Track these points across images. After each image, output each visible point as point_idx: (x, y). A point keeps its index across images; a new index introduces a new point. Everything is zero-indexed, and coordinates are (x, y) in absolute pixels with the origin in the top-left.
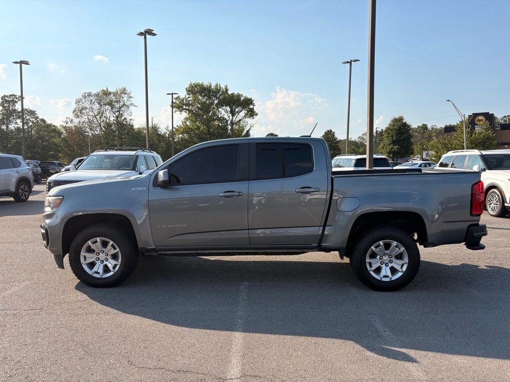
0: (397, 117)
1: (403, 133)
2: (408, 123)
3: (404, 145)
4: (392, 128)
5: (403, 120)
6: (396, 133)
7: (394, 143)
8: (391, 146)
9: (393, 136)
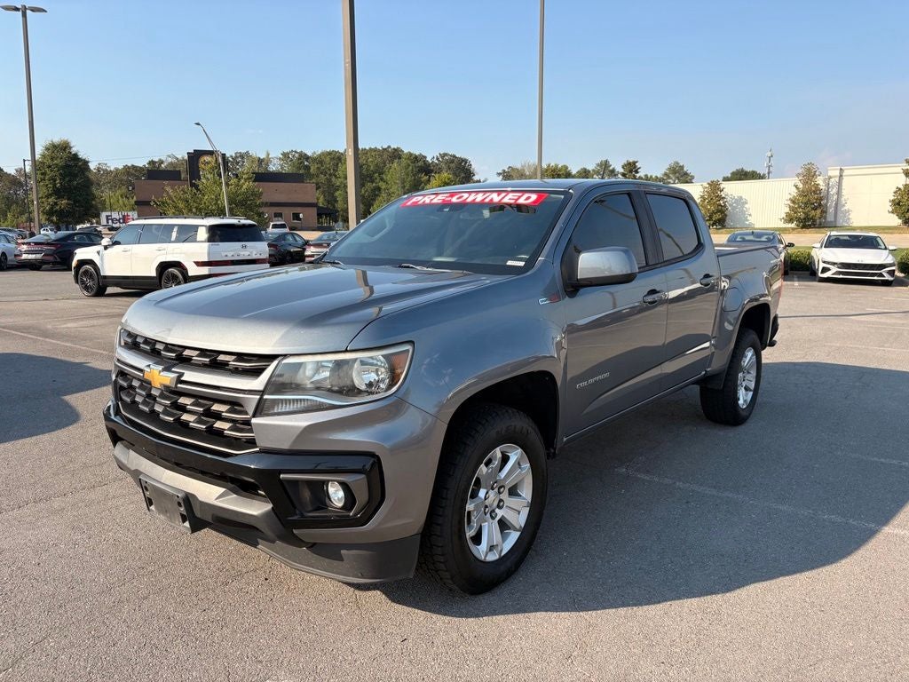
0: (57, 140)
1: (76, 176)
2: (82, 155)
3: (81, 199)
4: (49, 162)
5: (71, 148)
6: (61, 174)
7: (58, 193)
8: (52, 200)
9: (55, 180)
